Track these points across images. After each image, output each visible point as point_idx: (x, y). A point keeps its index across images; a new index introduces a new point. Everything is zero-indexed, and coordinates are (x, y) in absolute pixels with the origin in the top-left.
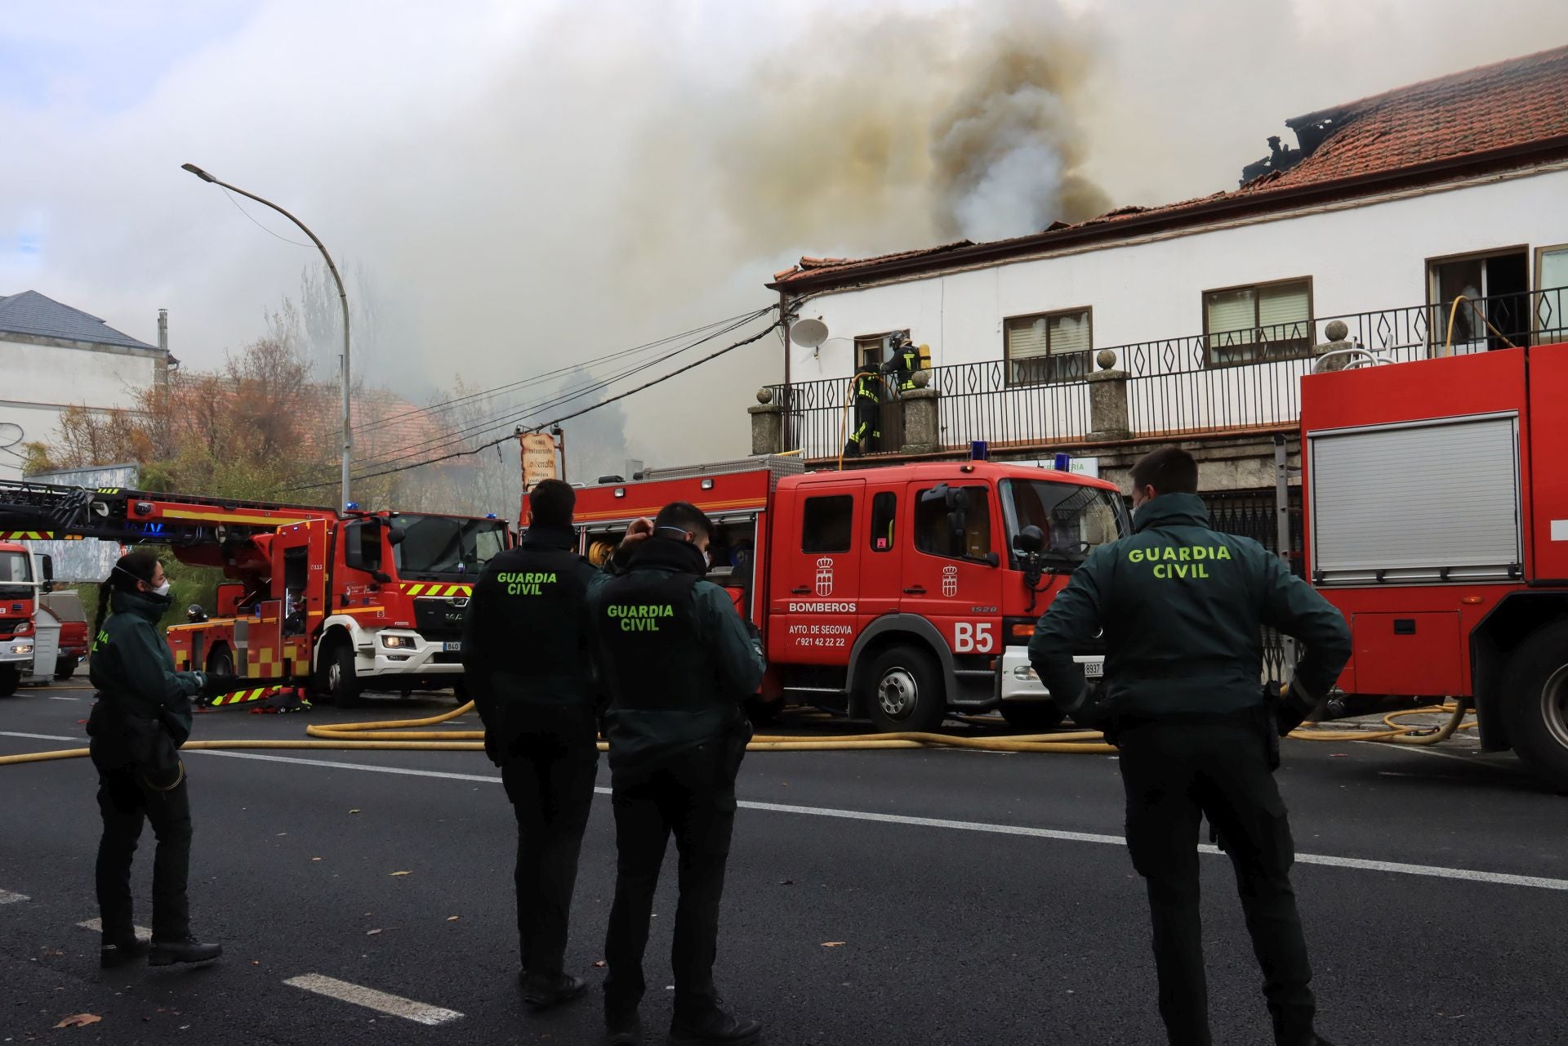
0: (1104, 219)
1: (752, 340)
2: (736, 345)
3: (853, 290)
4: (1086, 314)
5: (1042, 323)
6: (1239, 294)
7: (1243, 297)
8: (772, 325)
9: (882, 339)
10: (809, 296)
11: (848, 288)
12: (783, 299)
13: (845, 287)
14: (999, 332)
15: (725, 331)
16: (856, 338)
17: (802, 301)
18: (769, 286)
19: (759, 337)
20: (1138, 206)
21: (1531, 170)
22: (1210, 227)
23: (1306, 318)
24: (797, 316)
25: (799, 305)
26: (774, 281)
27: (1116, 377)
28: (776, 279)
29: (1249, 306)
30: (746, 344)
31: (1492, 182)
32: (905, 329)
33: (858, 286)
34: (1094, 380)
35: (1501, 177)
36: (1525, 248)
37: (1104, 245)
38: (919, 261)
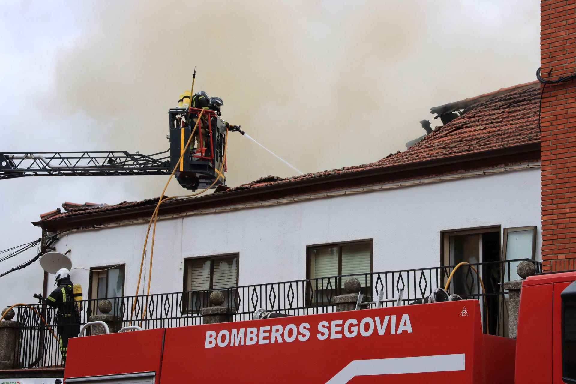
0: (247, 186)
1: (24, 266)
2: (13, 270)
3: (90, 231)
4: (235, 259)
5: (208, 264)
6: (330, 249)
7: (332, 253)
8: (37, 255)
9: (108, 271)
10: (63, 234)
11: (88, 229)
12: (44, 235)
13: (86, 228)
14: (181, 269)
15: (7, 258)
16: (91, 268)
17: (58, 236)
18: (35, 224)
19: (29, 264)
20: (275, 175)
21: (502, 170)
22: (313, 196)
23: (368, 271)
24: (54, 249)
25: (56, 240)
26: (39, 220)
27: (219, 312)
28: (42, 217)
29: (335, 259)
30: (20, 269)
31: (479, 176)
32: (122, 263)
33: (94, 227)
34: (205, 314)
35: (484, 173)
36: (499, 227)
37: (249, 205)
38: (132, 211)
